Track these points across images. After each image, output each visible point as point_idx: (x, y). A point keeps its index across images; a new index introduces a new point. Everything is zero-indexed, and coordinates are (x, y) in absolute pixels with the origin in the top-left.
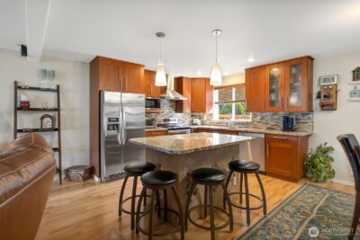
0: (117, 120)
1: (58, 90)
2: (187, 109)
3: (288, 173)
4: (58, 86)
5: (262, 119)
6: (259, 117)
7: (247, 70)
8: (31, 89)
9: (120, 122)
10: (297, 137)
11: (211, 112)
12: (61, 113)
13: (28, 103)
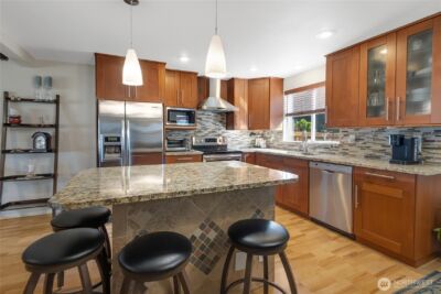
0: (119, 139)
1: (57, 101)
2: (242, 125)
3: (396, 246)
4: (58, 96)
5: (357, 140)
6: (352, 137)
7: (328, 56)
8: (23, 100)
9: (122, 142)
10: (416, 176)
11: (279, 129)
12: (61, 130)
13: (19, 117)
